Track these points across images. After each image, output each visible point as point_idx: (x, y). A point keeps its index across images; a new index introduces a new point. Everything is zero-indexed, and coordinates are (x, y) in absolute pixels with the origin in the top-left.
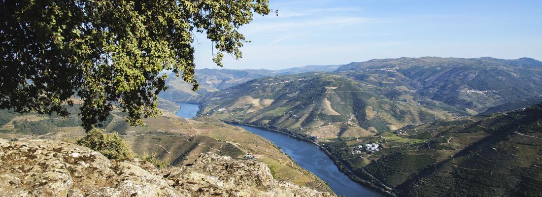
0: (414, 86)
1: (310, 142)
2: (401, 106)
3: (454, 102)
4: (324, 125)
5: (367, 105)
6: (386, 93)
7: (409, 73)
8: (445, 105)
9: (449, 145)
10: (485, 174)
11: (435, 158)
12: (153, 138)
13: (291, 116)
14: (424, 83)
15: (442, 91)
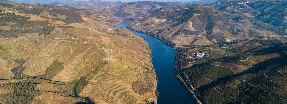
0: (255, 13)
1: (172, 47)
2: (240, 26)
3: (279, 24)
4: (184, 37)
5: (215, 25)
6: (233, 17)
7: (254, 5)
8: (272, 27)
9: (247, 62)
10: (264, 93)
11: (233, 71)
12: (69, 43)
13: (169, 30)
14: (262, 11)
15: (273, 17)
